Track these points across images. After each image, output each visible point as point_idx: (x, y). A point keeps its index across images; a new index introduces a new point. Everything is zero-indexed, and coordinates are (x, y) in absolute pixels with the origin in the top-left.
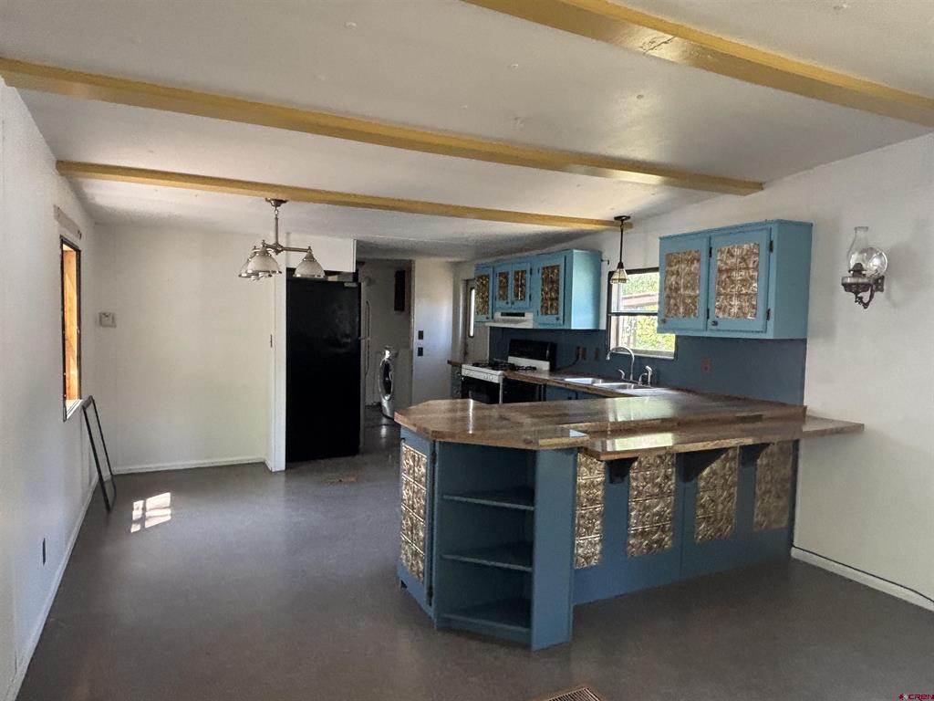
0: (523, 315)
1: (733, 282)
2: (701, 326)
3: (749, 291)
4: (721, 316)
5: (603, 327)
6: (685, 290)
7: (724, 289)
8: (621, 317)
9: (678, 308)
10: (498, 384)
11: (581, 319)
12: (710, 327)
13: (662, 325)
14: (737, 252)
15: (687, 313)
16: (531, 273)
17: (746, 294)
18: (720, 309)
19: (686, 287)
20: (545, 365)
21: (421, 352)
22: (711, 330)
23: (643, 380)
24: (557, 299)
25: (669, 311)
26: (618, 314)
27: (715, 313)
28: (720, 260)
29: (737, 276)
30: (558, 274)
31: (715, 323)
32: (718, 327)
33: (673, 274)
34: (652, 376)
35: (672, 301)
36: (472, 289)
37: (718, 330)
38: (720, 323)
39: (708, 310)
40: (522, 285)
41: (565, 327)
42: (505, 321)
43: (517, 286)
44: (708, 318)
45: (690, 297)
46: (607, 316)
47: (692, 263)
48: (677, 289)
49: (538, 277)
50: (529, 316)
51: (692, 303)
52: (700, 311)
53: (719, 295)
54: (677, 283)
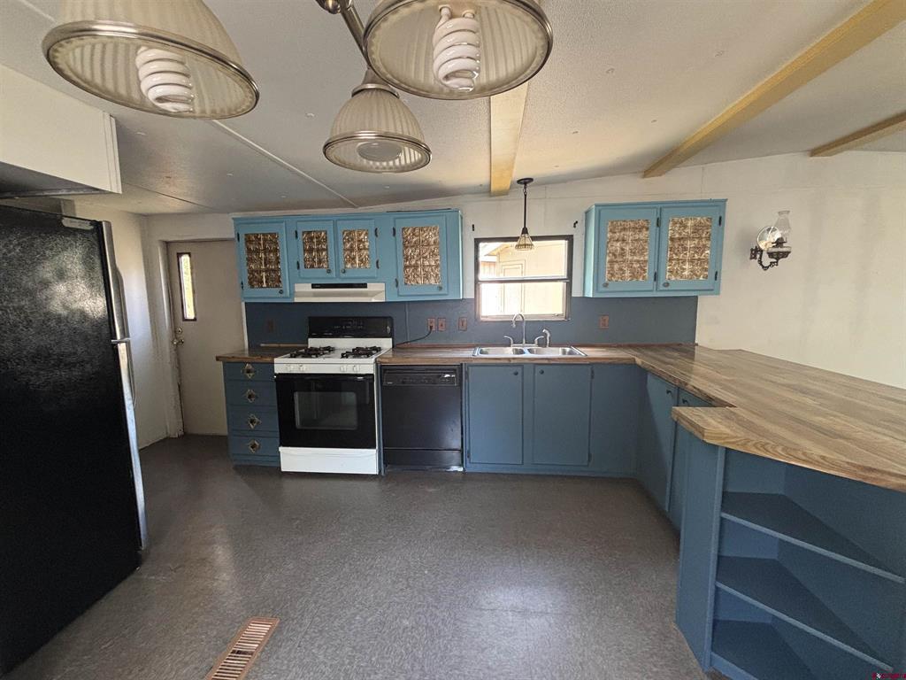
0: (360, 286)
1: (685, 249)
2: (651, 287)
3: (702, 257)
4: (673, 278)
6: (631, 256)
7: (676, 254)
9: (623, 272)
12: (661, 286)
13: (604, 289)
14: (690, 223)
15: (633, 276)
17: (699, 259)
18: (671, 272)
19: (634, 254)
22: (663, 291)
24: (437, 265)
25: (612, 275)
27: (666, 276)
28: (670, 230)
29: (689, 244)
31: (667, 285)
32: (669, 288)
33: (618, 241)
34: (549, 338)
35: (616, 266)
36: (179, 255)
37: (669, 290)
38: (672, 285)
39: (655, 274)
40: (364, 249)
41: (451, 297)
42: (316, 295)
43: (350, 249)
44: (658, 280)
45: (638, 261)
47: (640, 230)
48: (622, 254)
51: (640, 267)
52: (649, 275)
53: (671, 260)
54: (623, 249)
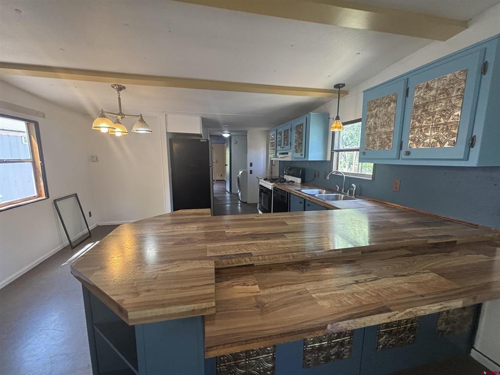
0: (287, 153)
1: (430, 114)
2: (395, 156)
4: (415, 146)
5: (329, 159)
6: (381, 128)
7: (419, 122)
8: (340, 153)
9: (375, 143)
10: (272, 190)
11: (315, 154)
12: (403, 155)
13: (363, 156)
14: (437, 84)
15: (382, 146)
16: (291, 131)
17: (445, 124)
18: (413, 140)
19: (383, 126)
20: (299, 180)
21: (251, 172)
22: (403, 159)
23: (350, 193)
24: (302, 143)
25: (368, 145)
26: (338, 151)
27: (408, 144)
28: (417, 96)
29: (436, 107)
30: (302, 129)
31: (408, 153)
32: (410, 157)
33: (372, 117)
34: (355, 191)
35: (371, 138)
37: (410, 159)
38: (412, 153)
39: (401, 143)
40: (287, 137)
41: (306, 160)
42: (281, 157)
43: (285, 138)
44: (401, 149)
45: (386, 133)
46: (332, 153)
47: (389, 104)
48: (375, 128)
49: (294, 131)
50: (290, 154)
51: (387, 138)
52: (394, 144)
53: (413, 128)
54: (375, 123)
